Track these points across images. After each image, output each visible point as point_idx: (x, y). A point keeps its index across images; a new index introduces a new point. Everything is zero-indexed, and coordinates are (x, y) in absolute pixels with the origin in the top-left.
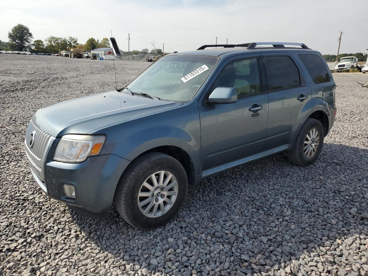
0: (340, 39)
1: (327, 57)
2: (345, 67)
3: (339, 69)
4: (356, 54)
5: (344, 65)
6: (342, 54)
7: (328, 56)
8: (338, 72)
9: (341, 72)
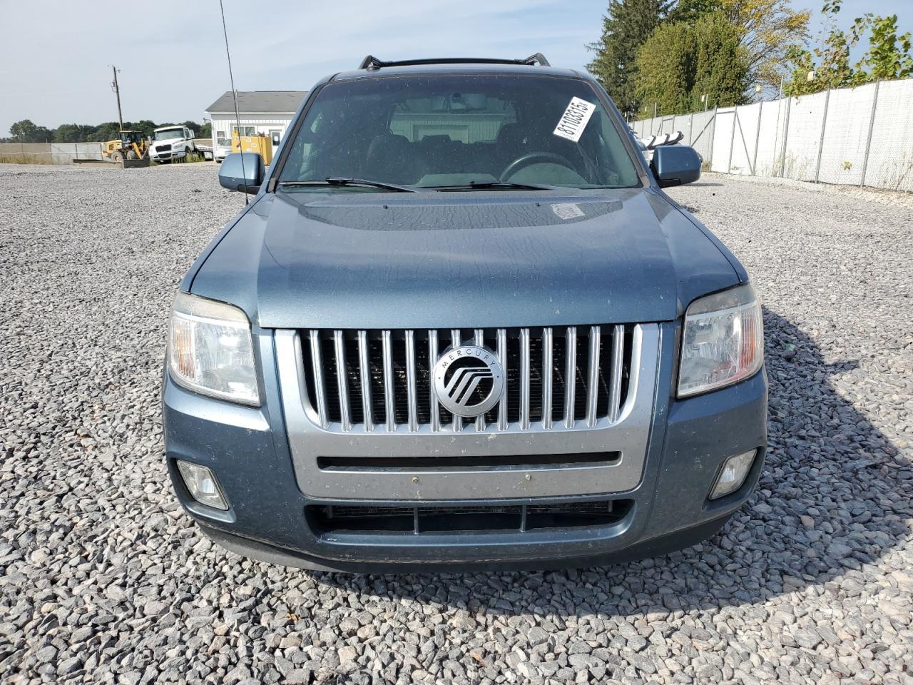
0: (115, 84)
1: (73, 131)
2: (173, 151)
3: (161, 156)
4: (139, 124)
5: (168, 147)
6: (107, 124)
7: (75, 127)
8: (159, 162)
9: (168, 162)
